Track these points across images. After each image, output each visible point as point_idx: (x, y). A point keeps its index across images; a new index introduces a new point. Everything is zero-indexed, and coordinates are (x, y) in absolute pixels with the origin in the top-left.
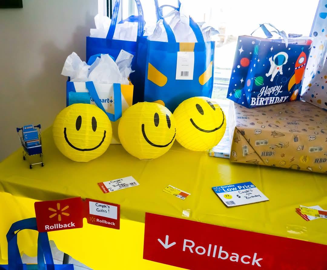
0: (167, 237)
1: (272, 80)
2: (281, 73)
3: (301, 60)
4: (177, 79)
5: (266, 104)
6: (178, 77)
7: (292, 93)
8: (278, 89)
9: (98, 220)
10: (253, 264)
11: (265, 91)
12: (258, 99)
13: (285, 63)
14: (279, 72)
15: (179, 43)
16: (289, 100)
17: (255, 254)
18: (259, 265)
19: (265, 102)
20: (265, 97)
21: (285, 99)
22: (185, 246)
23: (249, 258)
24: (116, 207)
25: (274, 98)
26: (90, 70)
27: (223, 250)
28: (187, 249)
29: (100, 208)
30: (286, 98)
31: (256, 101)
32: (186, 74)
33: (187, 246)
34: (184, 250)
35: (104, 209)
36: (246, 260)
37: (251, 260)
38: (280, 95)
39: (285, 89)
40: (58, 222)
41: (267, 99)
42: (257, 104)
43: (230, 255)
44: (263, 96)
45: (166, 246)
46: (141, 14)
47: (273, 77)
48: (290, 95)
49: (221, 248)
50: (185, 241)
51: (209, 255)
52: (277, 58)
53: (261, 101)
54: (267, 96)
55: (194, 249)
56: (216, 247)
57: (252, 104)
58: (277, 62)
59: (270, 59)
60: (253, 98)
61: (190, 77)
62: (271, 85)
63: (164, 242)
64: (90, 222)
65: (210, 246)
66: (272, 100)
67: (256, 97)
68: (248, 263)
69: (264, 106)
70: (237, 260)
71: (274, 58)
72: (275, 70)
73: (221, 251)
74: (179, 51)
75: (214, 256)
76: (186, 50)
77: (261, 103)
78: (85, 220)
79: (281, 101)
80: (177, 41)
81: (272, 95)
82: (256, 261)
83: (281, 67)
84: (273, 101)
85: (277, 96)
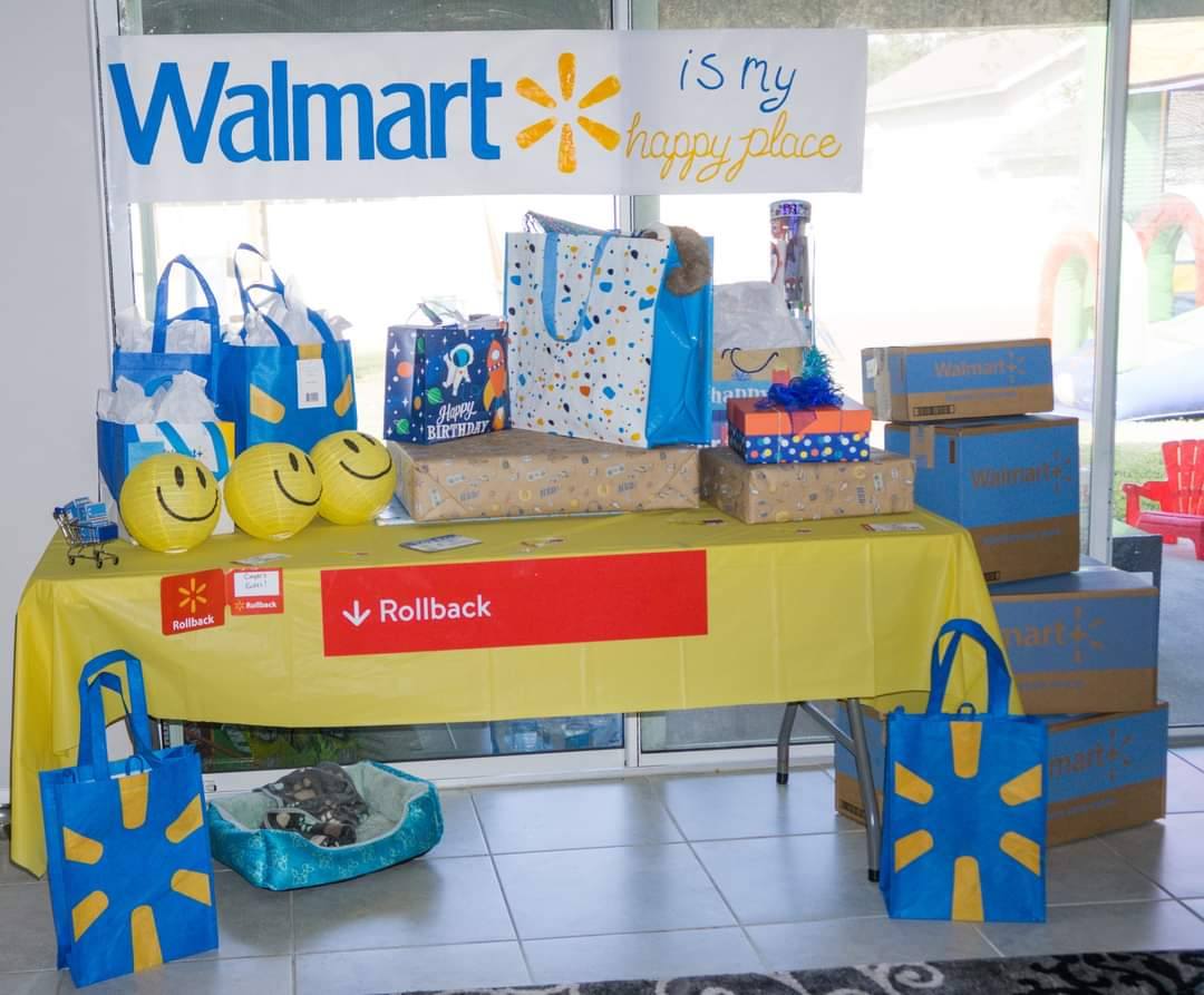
0: (356, 604)
1: (455, 393)
2: (468, 380)
3: (495, 355)
4: (300, 407)
5: (454, 436)
6: (303, 404)
7: (494, 414)
8: (467, 408)
9: (248, 605)
10: (480, 614)
11: (445, 412)
12: (438, 427)
13: (470, 363)
14: (463, 380)
15: (296, 348)
16: (490, 428)
17: (480, 598)
18: (488, 614)
19: (450, 433)
20: (449, 424)
21: (484, 426)
22: (383, 612)
23: (472, 605)
24: (277, 573)
25: (464, 424)
26: (155, 407)
27: (436, 602)
28: (388, 616)
29: (252, 581)
30: (485, 423)
31: (436, 431)
32: (315, 397)
33: (388, 612)
34: (383, 619)
35: (258, 581)
36: (470, 610)
37: (476, 609)
38: (474, 419)
39: (479, 407)
40: (191, 615)
41: (453, 426)
42: (439, 437)
43: (448, 609)
44: (445, 422)
45: (357, 620)
46: (213, 304)
47: (456, 387)
48: (492, 418)
49: (433, 600)
50: (383, 602)
51: (419, 618)
52: (455, 355)
53: (444, 431)
54: (452, 421)
55: (396, 613)
56: (426, 600)
57: (430, 438)
58: (457, 362)
59: (446, 357)
60: (429, 427)
61: (322, 402)
62: (456, 402)
63: (353, 614)
64: (234, 612)
65: (418, 601)
66: (461, 429)
67: (435, 425)
68: (473, 614)
69: (451, 440)
70: (458, 615)
71: (452, 356)
72: (457, 376)
73: (434, 606)
74: (298, 358)
75: (426, 617)
76: (310, 356)
77: (445, 435)
78: (228, 609)
79: (478, 428)
80: (294, 343)
81: (460, 420)
82: (483, 609)
83: (464, 369)
84: (464, 430)
85: (469, 421)
